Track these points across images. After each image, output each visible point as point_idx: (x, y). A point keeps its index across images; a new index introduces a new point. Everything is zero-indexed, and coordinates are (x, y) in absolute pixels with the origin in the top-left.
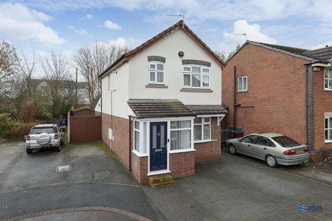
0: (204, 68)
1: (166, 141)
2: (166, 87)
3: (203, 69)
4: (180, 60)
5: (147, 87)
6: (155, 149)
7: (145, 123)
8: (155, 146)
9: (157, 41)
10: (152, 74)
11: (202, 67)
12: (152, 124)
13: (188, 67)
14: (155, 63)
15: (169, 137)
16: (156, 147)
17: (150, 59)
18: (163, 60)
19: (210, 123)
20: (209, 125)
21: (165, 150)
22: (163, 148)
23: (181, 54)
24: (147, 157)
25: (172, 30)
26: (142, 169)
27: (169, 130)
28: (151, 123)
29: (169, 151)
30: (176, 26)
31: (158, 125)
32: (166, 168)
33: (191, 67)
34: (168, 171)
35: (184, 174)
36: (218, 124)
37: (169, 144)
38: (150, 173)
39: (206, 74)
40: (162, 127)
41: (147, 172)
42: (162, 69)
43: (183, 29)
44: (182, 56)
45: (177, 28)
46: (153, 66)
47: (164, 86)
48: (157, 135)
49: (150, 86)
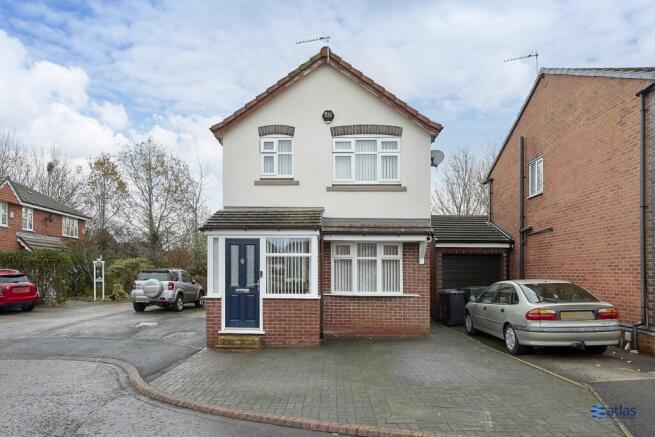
0: (384, 140)
1: (258, 275)
2: (297, 183)
3: (383, 142)
4: (326, 128)
5: (257, 183)
6: (235, 288)
7: (216, 240)
8: (235, 282)
9: (275, 97)
10: (269, 159)
11: (381, 139)
12: (229, 243)
13: (346, 140)
14: (274, 139)
15: (263, 267)
16: (237, 285)
17: (264, 131)
18: (290, 131)
19: (400, 256)
20: (397, 261)
21: (255, 291)
22: (251, 289)
23: (328, 117)
24: (219, 299)
25: (306, 69)
26: (210, 320)
27: (264, 254)
28: (227, 240)
29: (264, 294)
30: (313, 61)
31: (243, 244)
32: (257, 326)
33: (353, 141)
34: (260, 331)
35: (294, 342)
36: (422, 261)
37: (263, 282)
38: (224, 330)
39: (389, 152)
40: (250, 249)
41: (220, 328)
42: (290, 149)
43: (329, 65)
44: (331, 119)
45: (316, 65)
46: (269, 145)
47: (290, 182)
48: (240, 264)
49: (263, 182)
